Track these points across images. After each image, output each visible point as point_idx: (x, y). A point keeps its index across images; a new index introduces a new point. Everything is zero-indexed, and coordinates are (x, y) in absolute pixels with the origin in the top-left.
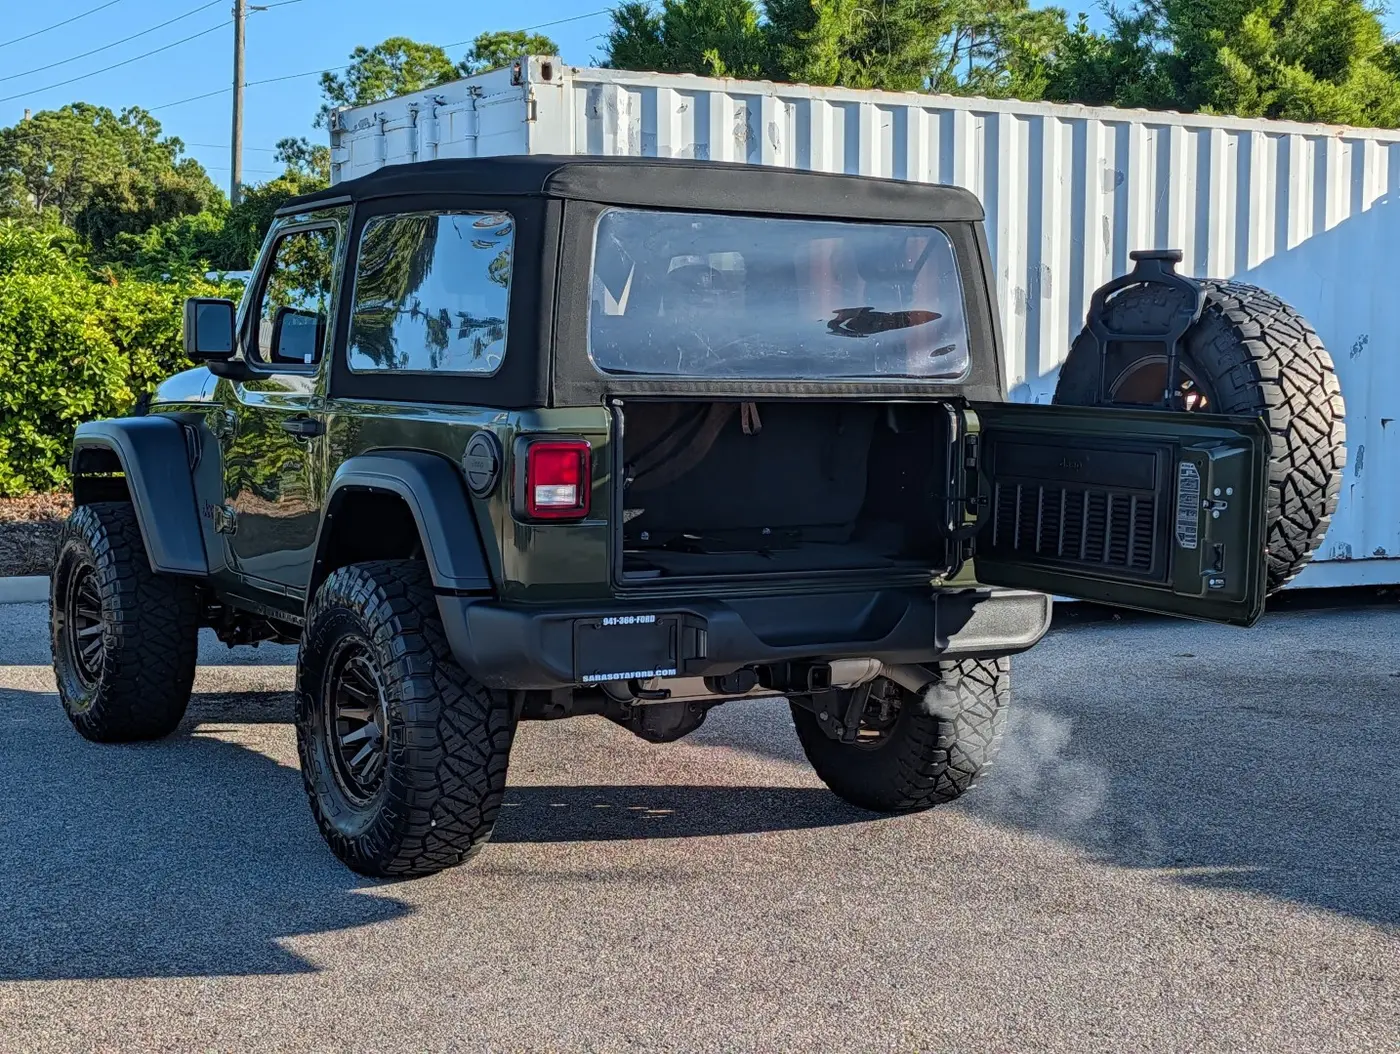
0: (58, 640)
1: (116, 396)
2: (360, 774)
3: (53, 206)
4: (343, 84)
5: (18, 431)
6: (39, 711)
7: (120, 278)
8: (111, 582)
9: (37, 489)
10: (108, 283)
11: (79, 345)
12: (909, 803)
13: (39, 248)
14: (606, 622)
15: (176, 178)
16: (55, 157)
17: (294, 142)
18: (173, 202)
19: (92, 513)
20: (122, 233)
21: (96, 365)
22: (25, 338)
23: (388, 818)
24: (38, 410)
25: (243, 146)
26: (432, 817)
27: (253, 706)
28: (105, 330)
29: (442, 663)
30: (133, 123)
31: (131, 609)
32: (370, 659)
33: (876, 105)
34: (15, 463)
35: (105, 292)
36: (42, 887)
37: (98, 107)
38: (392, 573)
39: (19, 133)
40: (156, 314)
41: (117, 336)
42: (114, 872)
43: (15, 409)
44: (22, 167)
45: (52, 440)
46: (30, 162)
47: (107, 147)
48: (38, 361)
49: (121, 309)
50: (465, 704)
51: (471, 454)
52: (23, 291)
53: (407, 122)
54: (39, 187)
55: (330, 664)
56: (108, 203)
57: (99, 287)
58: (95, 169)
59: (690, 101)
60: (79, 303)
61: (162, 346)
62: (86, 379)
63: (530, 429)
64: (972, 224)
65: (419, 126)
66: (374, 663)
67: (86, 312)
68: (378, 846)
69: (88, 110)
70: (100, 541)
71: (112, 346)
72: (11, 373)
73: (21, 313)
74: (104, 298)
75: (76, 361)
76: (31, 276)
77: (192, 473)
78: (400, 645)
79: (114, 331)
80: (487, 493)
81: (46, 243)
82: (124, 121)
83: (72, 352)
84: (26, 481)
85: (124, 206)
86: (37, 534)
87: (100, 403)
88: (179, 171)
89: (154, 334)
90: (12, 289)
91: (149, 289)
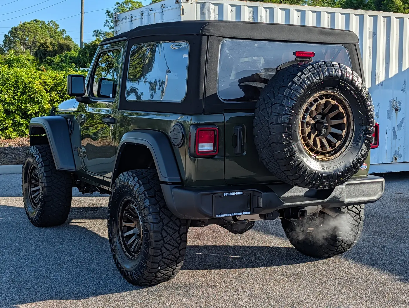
0: (25, 191)
1: (45, 107)
2: (131, 247)
3: (28, 50)
4: (112, 13)
5: (14, 118)
6: (19, 214)
7: (47, 69)
8: (42, 173)
9: (20, 136)
10: (43, 71)
11: (34, 90)
12: (326, 255)
13: (21, 60)
14: (225, 194)
15: (64, 41)
16: (29, 35)
17: (98, 31)
18: (63, 48)
19: (36, 149)
20: (48, 57)
21: (39, 97)
22: (17, 88)
23: (142, 266)
24: (21, 111)
25: (84, 32)
26: (159, 266)
27: (90, 212)
28: (42, 86)
29: (163, 209)
30: (51, 25)
31: (50, 182)
32: (135, 206)
33: (295, 10)
34: (14, 128)
35: (42, 74)
36: (16, 289)
37: (41, 20)
38: (144, 174)
39: (18, 28)
40: (58, 81)
41: (46, 88)
42: (42, 282)
43: (14, 111)
44: (19, 38)
45: (25, 120)
46: (22, 37)
47: (44, 32)
48: (21, 96)
49: (47, 79)
50: (171, 224)
51: (173, 132)
52: (16, 73)
53: (139, 17)
54: (24, 44)
55: (120, 206)
56: (44, 48)
57: (40, 72)
58: (40, 39)
59: (234, 8)
60: (34, 77)
61: (60, 91)
62: (36, 101)
63: (196, 122)
64: (355, 44)
65: (143, 18)
66: (137, 207)
67: (36, 80)
68: (138, 275)
69: (38, 21)
70: (39, 158)
71: (44, 91)
72: (12, 100)
73: (15, 80)
74: (42, 76)
75: (33, 96)
76: (18, 69)
77: (70, 135)
78: (147, 202)
79: (44, 86)
80: (179, 146)
81: (24, 58)
82: (49, 24)
83: (31, 93)
84: (17, 134)
85: (48, 49)
86: (20, 151)
87: (40, 109)
88: (65, 39)
89: (57, 87)
90: (12, 73)
91: (56, 73)
